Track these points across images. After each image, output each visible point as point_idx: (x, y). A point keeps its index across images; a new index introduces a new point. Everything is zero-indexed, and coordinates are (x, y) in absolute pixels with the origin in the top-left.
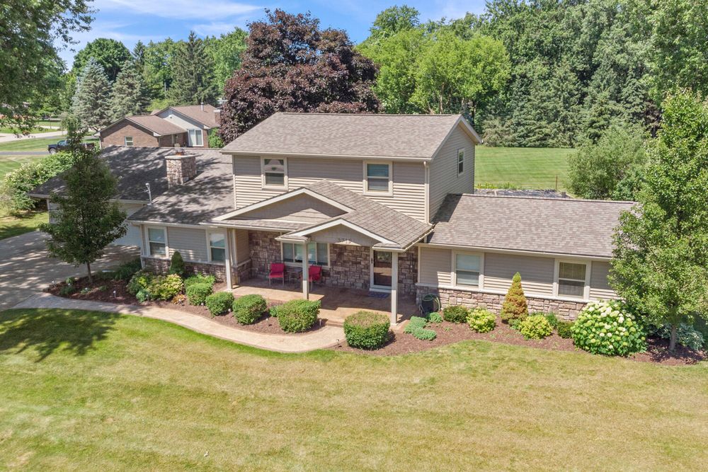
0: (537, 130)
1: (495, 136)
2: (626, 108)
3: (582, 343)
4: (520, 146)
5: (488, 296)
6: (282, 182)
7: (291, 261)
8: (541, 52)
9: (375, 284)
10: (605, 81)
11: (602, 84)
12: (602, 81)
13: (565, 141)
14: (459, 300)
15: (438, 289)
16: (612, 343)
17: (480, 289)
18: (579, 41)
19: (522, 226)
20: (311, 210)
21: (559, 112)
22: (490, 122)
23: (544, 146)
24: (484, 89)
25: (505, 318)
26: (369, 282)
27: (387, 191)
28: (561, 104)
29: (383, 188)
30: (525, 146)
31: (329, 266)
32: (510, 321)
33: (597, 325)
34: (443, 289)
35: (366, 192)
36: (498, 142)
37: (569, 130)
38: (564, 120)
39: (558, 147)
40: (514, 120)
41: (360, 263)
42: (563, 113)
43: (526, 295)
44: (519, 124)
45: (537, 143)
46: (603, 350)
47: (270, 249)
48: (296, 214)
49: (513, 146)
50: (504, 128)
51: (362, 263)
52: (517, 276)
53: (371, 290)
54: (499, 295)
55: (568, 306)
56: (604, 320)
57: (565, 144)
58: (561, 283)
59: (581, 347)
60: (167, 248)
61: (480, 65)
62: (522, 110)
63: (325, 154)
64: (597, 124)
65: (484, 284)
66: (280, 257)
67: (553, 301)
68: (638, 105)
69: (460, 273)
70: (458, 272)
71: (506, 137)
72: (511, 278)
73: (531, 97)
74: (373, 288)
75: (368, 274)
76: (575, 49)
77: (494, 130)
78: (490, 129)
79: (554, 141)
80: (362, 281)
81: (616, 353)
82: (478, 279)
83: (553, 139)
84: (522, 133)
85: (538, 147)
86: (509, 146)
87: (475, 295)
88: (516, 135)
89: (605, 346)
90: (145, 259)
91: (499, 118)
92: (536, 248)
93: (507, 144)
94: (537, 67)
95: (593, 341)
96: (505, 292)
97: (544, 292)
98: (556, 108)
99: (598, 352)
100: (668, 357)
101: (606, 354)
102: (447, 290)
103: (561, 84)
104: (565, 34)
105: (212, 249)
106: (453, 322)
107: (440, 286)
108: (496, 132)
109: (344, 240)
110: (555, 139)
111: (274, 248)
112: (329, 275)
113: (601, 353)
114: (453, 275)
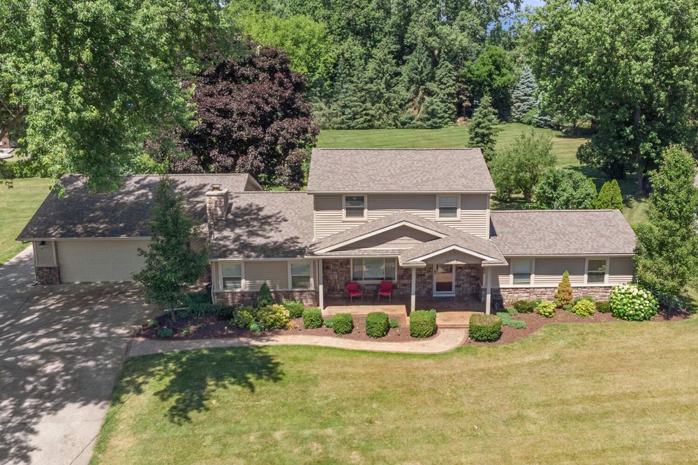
0: (364, 112)
1: (323, 119)
2: (441, 89)
3: (622, 315)
4: (349, 128)
5: (538, 290)
6: (362, 215)
7: (361, 279)
8: (353, 31)
9: (437, 290)
10: (422, 64)
11: (420, 67)
12: (419, 64)
13: (390, 122)
14: (516, 295)
15: (500, 289)
16: (642, 312)
17: (532, 285)
18: (390, 22)
19: (553, 236)
20: (405, 238)
21: (381, 93)
22: (317, 105)
23: (372, 127)
24: (309, 72)
25: (560, 304)
26: (431, 289)
27: (456, 216)
28: (383, 86)
29: (453, 214)
30: (353, 129)
31: (396, 280)
32: (564, 306)
33: (631, 301)
34: (504, 289)
35: (438, 218)
36: (327, 125)
37: (392, 111)
38: (387, 102)
39: (384, 128)
40: (341, 103)
41: (424, 275)
42: (387, 95)
43: (572, 286)
44: (345, 106)
45: (366, 125)
46: (636, 318)
47: (341, 272)
48: (393, 242)
49: (341, 128)
50: (331, 110)
51: (427, 275)
52: (566, 273)
53: (434, 295)
54: (546, 288)
55: (594, 290)
56: (634, 297)
57: (390, 125)
58: (590, 274)
59: (621, 317)
60: (243, 281)
61: (304, 47)
62: (347, 92)
63: (406, 191)
64: (483, 125)
65: (535, 281)
66: (350, 277)
67: (584, 288)
68: (451, 86)
69: (517, 275)
70: (514, 275)
71: (334, 119)
72: (562, 274)
73: (355, 79)
74: (436, 294)
75: (431, 283)
76: (387, 29)
77: (321, 113)
78: (317, 112)
79: (380, 123)
80: (426, 290)
81: (645, 318)
82: (529, 278)
83: (378, 120)
84: (349, 116)
85: (366, 128)
86: (338, 129)
87: (528, 290)
88: (343, 117)
89: (638, 315)
90: (218, 294)
91: (324, 100)
92: (574, 252)
93: (336, 126)
94: (353, 46)
95: (631, 312)
96: (557, 285)
97: (580, 282)
98: (379, 90)
99: (633, 320)
100: (672, 316)
101: (640, 320)
102: (506, 289)
103: (382, 66)
104: (377, 15)
105: (293, 277)
106: (526, 312)
107: (501, 286)
108: (324, 115)
109: (451, 261)
110: (381, 120)
111: (344, 269)
112: (396, 288)
113: (636, 320)
114: (511, 276)
